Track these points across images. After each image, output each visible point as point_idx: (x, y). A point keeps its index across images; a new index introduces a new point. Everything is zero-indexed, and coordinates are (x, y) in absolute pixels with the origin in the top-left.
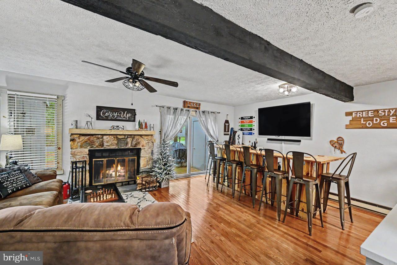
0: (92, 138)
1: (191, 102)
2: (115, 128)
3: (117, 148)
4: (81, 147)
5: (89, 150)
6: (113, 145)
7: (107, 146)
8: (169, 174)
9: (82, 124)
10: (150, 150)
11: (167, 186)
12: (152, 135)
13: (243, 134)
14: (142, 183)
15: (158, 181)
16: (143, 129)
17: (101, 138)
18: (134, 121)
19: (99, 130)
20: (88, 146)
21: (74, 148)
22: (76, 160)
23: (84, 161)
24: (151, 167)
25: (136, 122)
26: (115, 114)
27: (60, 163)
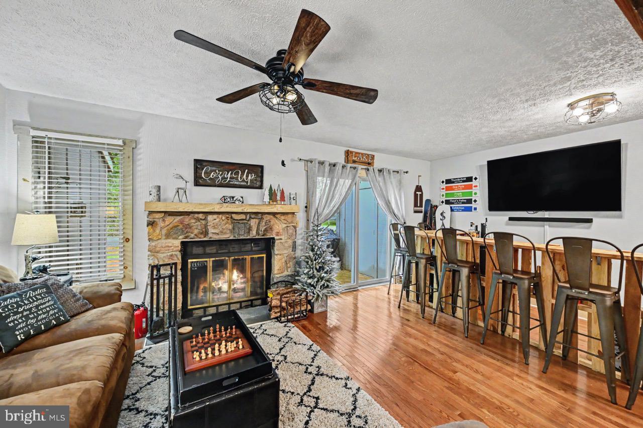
0: (187, 220)
1: (359, 153)
2: (229, 200)
3: (232, 238)
4: (168, 236)
5: (183, 243)
6: (225, 233)
7: (214, 234)
8: (328, 286)
9: (169, 193)
10: (290, 242)
11: (323, 309)
12: (293, 213)
13: (452, 210)
14: (280, 306)
15: (310, 300)
16: (276, 201)
17: (204, 219)
18: (261, 187)
19: (201, 204)
20: (180, 235)
21: (155, 239)
22: (159, 262)
23: (173, 264)
24: (293, 273)
25: (263, 190)
26: (227, 175)
27: (130, 268)
